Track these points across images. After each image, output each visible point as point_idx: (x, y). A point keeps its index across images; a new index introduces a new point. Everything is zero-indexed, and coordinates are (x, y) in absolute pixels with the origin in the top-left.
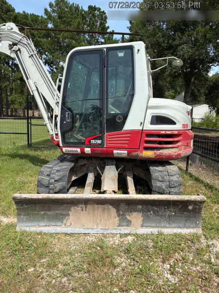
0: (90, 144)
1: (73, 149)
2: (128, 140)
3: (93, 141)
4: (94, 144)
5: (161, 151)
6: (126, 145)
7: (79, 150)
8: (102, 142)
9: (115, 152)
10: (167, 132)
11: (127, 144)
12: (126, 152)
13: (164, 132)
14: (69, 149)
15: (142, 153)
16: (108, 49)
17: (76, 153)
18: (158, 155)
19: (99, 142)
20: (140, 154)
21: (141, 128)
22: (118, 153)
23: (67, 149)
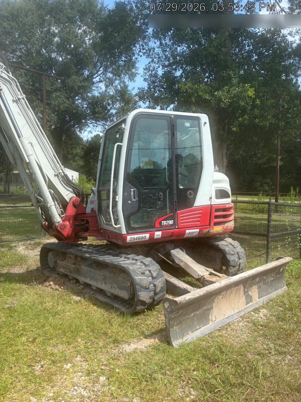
0: (161, 227)
1: (141, 236)
2: (200, 217)
3: (164, 223)
4: (166, 226)
5: (227, 225)
6: (199, 223)
7: (147, 236)
8: (174, 222)
9: (187, 231)
10: (230, 205)
11: (199, 221)
12: (198, 230)
13: (228, 206)
14: (136, 236)
15: (213, 228)
17: (143, 240)
18: (225, 229)
19: (171, 222)
20: (211, 231)
21: (209, 203)
22: (190, 233)
23: (132, 236)
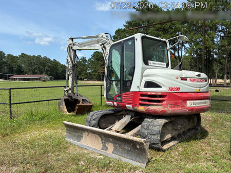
0: (116, 100)
2: (132, 98)
3: (117, 98)
4: (118, 100)
5: (149, 107)
6: (131, 102)
7: (112, 103)
8: (121, 99)
10: (152, 93)
11: (131, 100)
12: (132, 106)
13: (150, 93)
15: (138, 107)
16: (124, 41)
17: (111, 105)
18: (147, 110)
20: (138, 109)
21: (138, 90)
22: (128, 107)
